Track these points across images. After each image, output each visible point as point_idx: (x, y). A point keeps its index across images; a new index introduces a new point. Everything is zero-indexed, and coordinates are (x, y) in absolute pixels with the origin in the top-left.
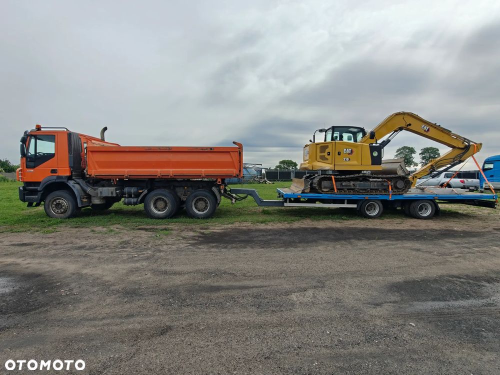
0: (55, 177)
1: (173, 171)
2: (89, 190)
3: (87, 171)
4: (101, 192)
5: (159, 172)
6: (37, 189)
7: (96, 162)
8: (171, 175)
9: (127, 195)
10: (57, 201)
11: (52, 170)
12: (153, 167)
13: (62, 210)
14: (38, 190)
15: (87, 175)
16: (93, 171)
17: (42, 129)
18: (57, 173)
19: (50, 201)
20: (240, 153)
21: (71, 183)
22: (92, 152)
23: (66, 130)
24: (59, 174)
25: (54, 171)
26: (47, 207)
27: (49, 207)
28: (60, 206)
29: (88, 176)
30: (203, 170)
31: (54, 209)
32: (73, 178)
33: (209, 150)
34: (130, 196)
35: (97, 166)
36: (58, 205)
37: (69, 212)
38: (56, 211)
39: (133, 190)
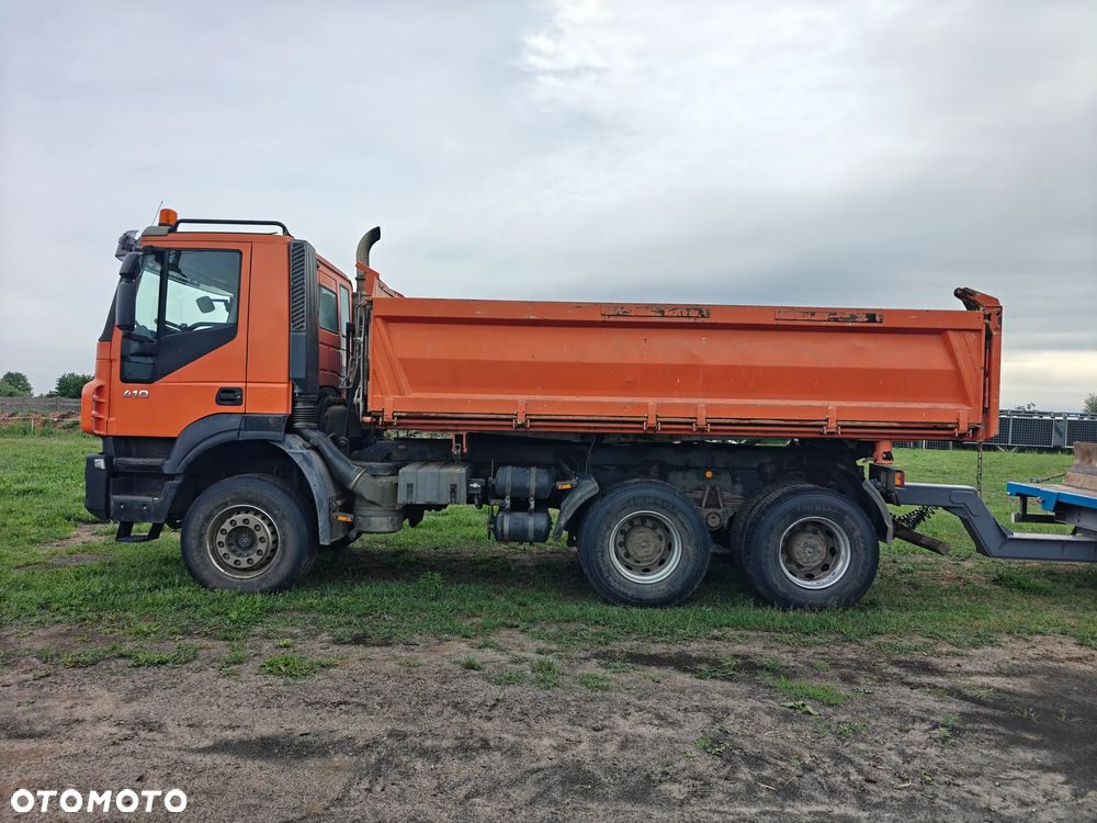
0: (235, 422)
1: (709, 407)
2: (357, 476)
3: (365, 399)
4: (410, 486)
5: (652, 408)
6: (159, 467)
7: (403, 362)
8: (702, 422)
9: (508, 502)
10: (239, 518)
11: (223, 391)
12: (629, 388)
13: (256, 559)
14: (166, 470)
15: (366, 413)
16: (391, 398)
17: (182, 228)
18: (239, 403)
19: (208, 519)
20: (989, 336)
21: (295, 447)
22: (388, 319)
23: (279, 231)
24: (251, 407)
25: (228, 396)
26: (193, 543)
27: (201, 544)
28: (245, 540)
29: (368, 419)
30: (832, 405)
31: (222, 551)
32: (298, 425)
33: (862, 322)
34: (520, 504)
35: (404, 380)
36: (242, 537)
37: (282, 566)
38: (230, 562)
39: (534, 479)
